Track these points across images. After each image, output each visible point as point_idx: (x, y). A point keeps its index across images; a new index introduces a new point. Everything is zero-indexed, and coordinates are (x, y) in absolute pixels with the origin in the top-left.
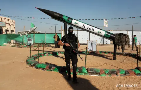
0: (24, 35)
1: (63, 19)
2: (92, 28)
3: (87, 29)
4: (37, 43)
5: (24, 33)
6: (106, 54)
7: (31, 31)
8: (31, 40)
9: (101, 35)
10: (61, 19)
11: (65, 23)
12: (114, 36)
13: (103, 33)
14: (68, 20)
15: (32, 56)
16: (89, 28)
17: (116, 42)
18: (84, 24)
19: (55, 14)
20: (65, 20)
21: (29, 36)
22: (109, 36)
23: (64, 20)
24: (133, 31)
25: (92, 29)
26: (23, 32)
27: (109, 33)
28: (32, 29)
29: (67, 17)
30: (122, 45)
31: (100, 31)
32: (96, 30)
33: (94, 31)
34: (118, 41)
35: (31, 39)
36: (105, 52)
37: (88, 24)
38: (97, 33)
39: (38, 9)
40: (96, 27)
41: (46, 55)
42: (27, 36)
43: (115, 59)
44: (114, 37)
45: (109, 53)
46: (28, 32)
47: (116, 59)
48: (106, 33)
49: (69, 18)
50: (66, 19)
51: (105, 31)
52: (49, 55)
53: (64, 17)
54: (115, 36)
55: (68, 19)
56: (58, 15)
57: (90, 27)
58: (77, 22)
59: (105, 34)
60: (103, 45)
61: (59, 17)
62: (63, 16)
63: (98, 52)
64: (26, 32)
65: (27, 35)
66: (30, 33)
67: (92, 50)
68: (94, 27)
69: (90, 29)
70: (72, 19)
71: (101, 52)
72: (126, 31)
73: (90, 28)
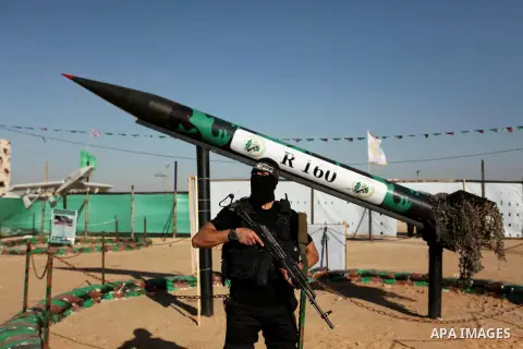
0: (40, 199)
1: (189, 126)
2: (325, 166)
3: (304, 175)
4: (97, 235)
5: (39, 190)
6: (388, 287)
7: (69, 182)
8: (69, 222)
9: (370, 199)
10: (181, 126)
11: (201, 144)
12: (430, 207)
13: (379, 191)
14: (215, 133)
15: (35, 309)
16: (311, 169)
17: (438, 231)
18: (290, 150)
19: (152, 103)
20: (198, 132)
21: (60, 205)
22: (407, 206)
23: (193, 130)
24: (483, 182)
25: (328, 173)
26: (32, 188)
27: (406, 191)
28: (75, 177)
29: (208, 116)
30: (469, 249)
31: (365, 181)
32: (347, 179)
33: (336, 184)
34: (449, 227)
35: (70, 217)
36: (385, 277)
37: (307, 152)
38: (351, 192)
39: (75, 79)
40: (342, 166)
41: (115, 296)
42: (53, 205)
43: (434, 310)
44: (427, 210)
45: (401, 278)
46: (57, 187)
47: (440, 316)
48: (392, 192)
49: (219, 122)
50: (205, 125)
51: (387, 183)
52: (128, 295)
53: (193, 120)
54: (430, 203)
55: (216, 127)
56: (168, 110)
57: (315, 162)
58: (257, 140)
59: (387, 194)
60: (370, 238)
61: (170, 120)
62: (189, 111)
63: (353, 273)
64: (45, 188)
65: (52, 199)
66: (64, 193)
67: (325, 265)
68: (334, 163)
69: (318, 173)
70: (232, 128)
71: (367, 275)
72: (457, 181)
73: (316, 169)
